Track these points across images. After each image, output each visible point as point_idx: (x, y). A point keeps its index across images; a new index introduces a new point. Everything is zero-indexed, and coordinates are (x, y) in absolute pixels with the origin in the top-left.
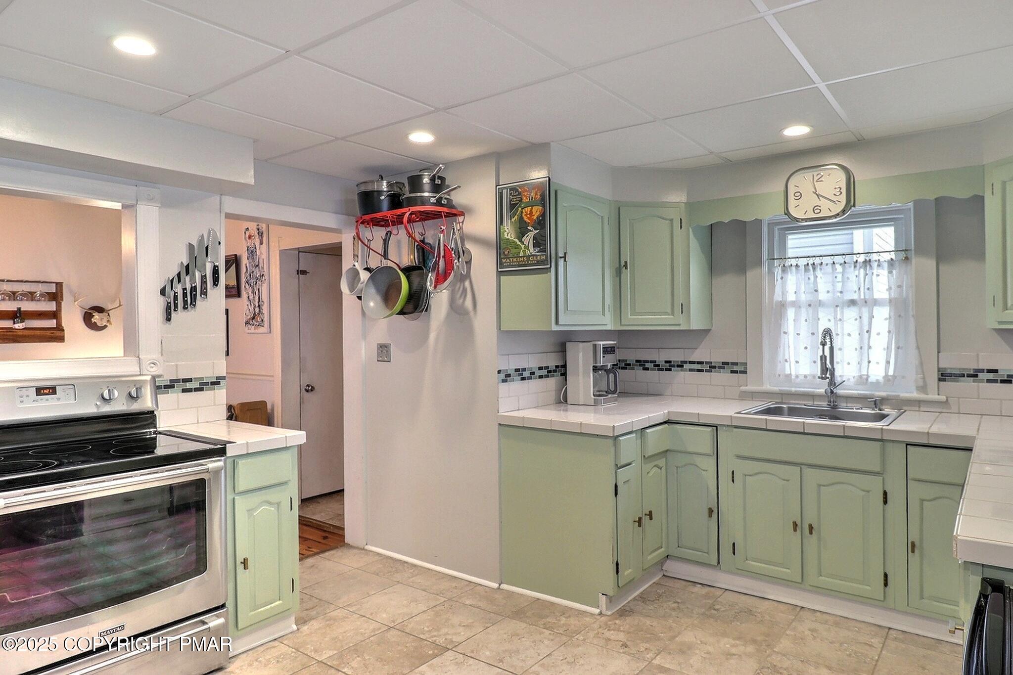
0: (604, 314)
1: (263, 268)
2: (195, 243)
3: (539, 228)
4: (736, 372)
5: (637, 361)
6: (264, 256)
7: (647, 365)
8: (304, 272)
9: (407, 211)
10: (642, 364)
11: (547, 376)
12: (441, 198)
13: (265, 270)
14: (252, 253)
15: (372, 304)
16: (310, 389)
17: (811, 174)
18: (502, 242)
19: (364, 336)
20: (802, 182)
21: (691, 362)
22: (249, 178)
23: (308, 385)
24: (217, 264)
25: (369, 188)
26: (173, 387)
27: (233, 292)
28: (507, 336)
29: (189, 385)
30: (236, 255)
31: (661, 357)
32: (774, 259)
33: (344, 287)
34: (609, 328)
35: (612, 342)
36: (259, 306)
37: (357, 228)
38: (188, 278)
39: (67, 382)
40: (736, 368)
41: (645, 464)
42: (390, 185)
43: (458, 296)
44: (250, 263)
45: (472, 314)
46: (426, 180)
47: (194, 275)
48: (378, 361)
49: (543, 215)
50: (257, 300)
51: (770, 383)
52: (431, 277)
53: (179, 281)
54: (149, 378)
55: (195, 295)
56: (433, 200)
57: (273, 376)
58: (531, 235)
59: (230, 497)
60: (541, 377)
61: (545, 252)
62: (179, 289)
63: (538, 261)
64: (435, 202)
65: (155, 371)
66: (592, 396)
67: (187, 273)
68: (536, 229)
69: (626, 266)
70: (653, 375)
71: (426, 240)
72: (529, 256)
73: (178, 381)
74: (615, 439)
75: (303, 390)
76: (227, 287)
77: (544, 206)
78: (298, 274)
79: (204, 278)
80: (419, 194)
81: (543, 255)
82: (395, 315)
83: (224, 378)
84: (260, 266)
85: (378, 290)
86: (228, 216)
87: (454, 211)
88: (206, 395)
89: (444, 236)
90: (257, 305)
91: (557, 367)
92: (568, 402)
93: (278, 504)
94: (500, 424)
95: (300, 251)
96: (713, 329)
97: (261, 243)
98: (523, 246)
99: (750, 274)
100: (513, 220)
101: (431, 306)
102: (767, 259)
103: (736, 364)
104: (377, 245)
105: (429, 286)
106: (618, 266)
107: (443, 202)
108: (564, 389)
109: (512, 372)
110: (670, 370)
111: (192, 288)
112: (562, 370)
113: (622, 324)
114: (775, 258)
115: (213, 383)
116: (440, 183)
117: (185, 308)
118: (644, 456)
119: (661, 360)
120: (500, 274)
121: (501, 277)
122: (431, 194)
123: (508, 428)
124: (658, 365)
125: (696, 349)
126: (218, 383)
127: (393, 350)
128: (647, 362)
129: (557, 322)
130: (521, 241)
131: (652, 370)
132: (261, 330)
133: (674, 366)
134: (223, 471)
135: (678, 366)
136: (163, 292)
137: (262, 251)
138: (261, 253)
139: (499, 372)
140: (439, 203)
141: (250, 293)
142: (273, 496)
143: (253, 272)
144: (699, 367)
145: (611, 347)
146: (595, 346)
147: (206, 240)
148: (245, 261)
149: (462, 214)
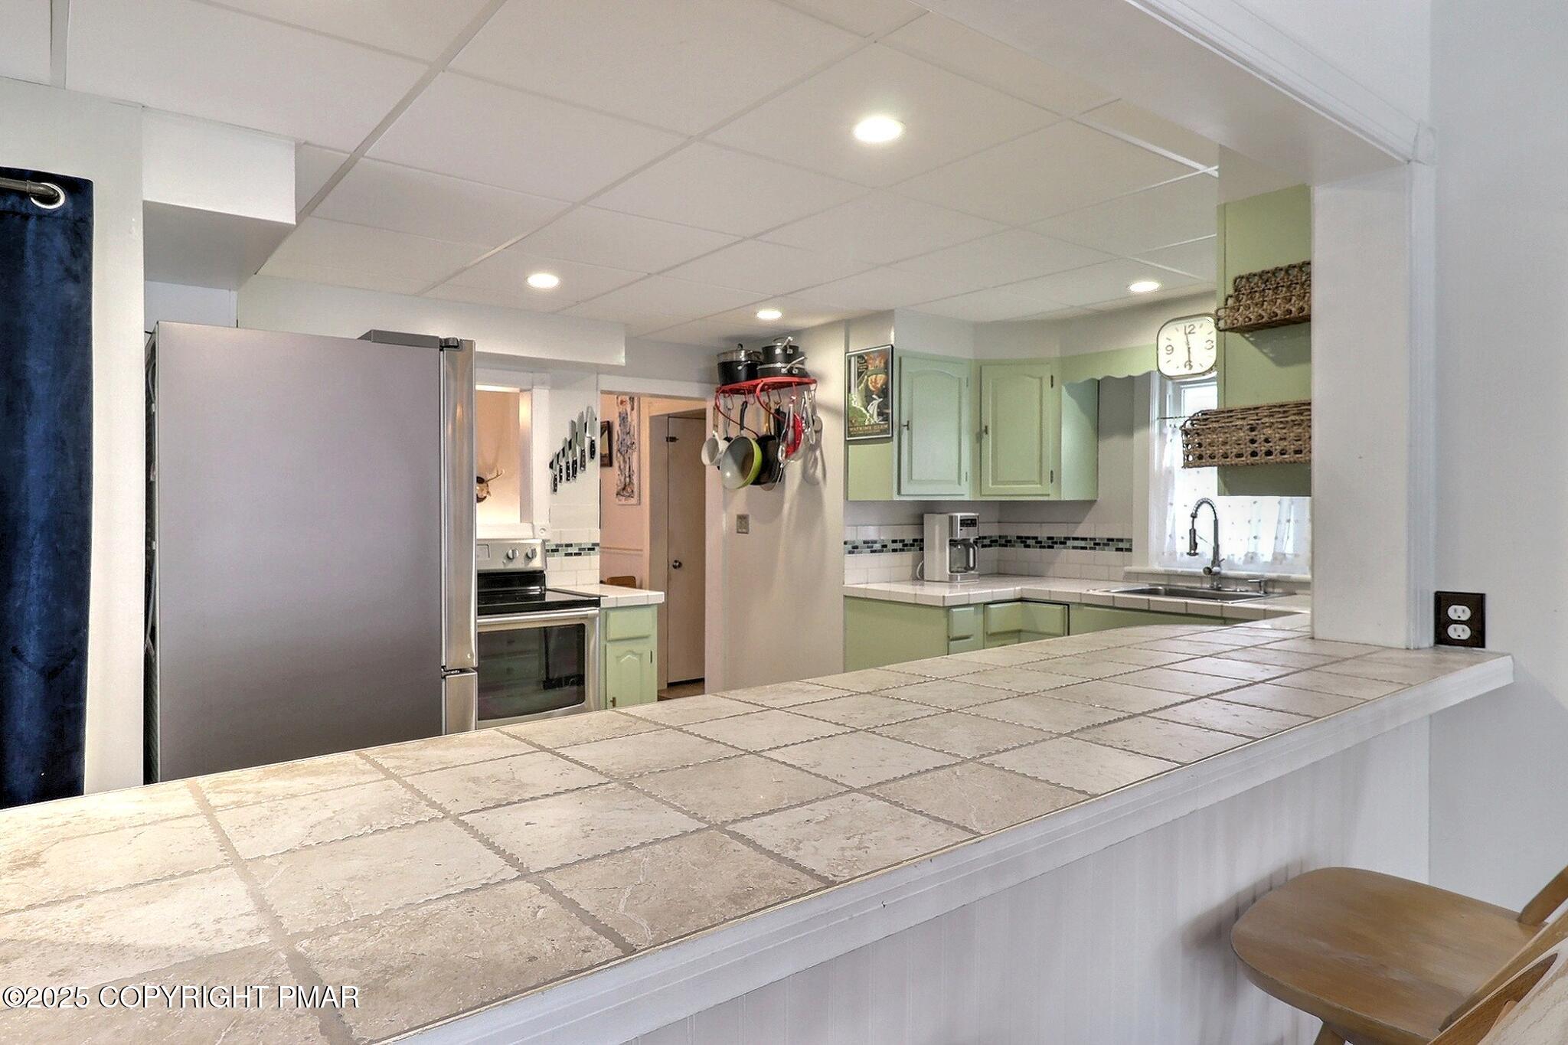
0: (960, 484)
1: (634, 436)
2: (576, 421)
3: (882, 396)
4: (1121, 550)
5: (1018, 537)
6: (635, 423)
7: (1029, 542)
8: (673, 439)
9: (761, 382)
10: (1023, 541)
11: (902, 550)
12: (792, 368)
13: (636, 437)
14: (623, 419)
15: (728, 474)
16: (678, 565)
17: (1183, 325)
18: (850, 411)
19: (726, 505)
20: (1173, 335)
21: (1075, 539)
22: (621, 359)
23: (676, 561)
24: (593, 438)
25: (729, 359)
26: (557, 550)
27: (607, 461)
28: (854, 506)
29: (570, 550)
30: (608, 422)
31: (1043, 533)
32: (1166, 418)
33: (705, 458)
34: (967, 498)
35: (973, 514)
36: (630, 476)
37: (717, 398)
38: (570, 453)
39: (483, 543)
40: (1121, 545)
41: (988, 641)
42: (748, 355)
43: (810, 465)
44: (621, 430)
45: (822, 483)
46: (778, 351)
47: (575, 449)
48: (738, 532)
49: (886, 383)
50: (627, 470)
51: (1159, 563)
52: (782, 448)
53: (564, 456)
54: (540, 541)
55: (576, 468)
56: (784, 371)
57: (641, 550)
58: (875, 403)
59: (603, 643)
60: (894, 550)
61: (887, 420)
62: (563, 464)
63: (881, 430)
64: (786, 372)
65: (545, 536)
66: (949, 573)
67: (570, 448)
68: (880, 397)
69: (986, 431)
70: (1035, 553)
71: (781, 408)
72: (873, 425)
73: (561, 546)
74: (948, 611)
75: (671, 566)
76: (602, 457)
77: (887, 374)
78: (667, 441)
79: (583, 451)
80: (772, 365)
81: (885, 424)
82: (749, 486)
83: (597, 545)
84: (631, 433)
85: (735, 461)
86: (603, 392)
87: (805, 380)
88: (583, 559)
89: (794, 406)
90: (627, 475)
91: (915, 540)
92: (925, 578)
93: (641, 655)
94: (845, 596)
95: (669, 416)
96: (1098, 500)
97: (632, 409)
98: (868, 415)
99: (1138, 436)
100: (860, 388)
101: (785, 476)
102: (1158, 418)
103: (1121, 540)
104: (735, 415)
105: (781, 456)
106: (978, 430)
107: (794, 372)
108: (919, 566)
109: (859, 543)
110: (1052, 547)
111: (573, 461)
112: (918, 544)
113: (983, 493)
114: (1168, 416)
115: (589, 549)
116: (792, 352)
117: (568, 480)
118: (987, 633)
119: (1043, 535)
120: (847, 443)
121: (850, 446)
122: (784, 365)
123: (855, 601)
124: (1041, 542)
125: (1080, 523)
126: (593, 549)
127: (751, 521)
128: (1028, 538)
129: (899, 492)
130: (866, 409)
131: (1034, 547)
132: (633, 501)
133: (1056, 543)
134: (598, 618)
135: (1061, 543)
136: (551, 466)
137: (633, 418)
138: (632, 420)
139: (845, 543)
140: (790, 373)
141: (622, 462)
142: (637, 647)
143: (624, 440)
144: (1083, 543)
145: (972, 520)
146: (951, 518)
147: (585, 416)
148: (616, 428)
149: (815, 382)
